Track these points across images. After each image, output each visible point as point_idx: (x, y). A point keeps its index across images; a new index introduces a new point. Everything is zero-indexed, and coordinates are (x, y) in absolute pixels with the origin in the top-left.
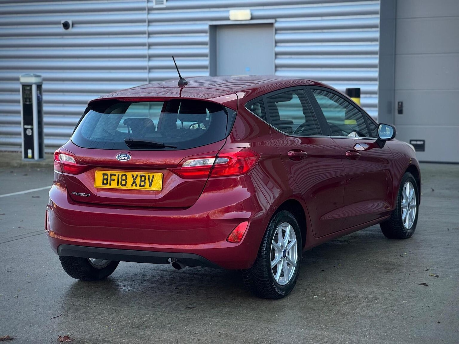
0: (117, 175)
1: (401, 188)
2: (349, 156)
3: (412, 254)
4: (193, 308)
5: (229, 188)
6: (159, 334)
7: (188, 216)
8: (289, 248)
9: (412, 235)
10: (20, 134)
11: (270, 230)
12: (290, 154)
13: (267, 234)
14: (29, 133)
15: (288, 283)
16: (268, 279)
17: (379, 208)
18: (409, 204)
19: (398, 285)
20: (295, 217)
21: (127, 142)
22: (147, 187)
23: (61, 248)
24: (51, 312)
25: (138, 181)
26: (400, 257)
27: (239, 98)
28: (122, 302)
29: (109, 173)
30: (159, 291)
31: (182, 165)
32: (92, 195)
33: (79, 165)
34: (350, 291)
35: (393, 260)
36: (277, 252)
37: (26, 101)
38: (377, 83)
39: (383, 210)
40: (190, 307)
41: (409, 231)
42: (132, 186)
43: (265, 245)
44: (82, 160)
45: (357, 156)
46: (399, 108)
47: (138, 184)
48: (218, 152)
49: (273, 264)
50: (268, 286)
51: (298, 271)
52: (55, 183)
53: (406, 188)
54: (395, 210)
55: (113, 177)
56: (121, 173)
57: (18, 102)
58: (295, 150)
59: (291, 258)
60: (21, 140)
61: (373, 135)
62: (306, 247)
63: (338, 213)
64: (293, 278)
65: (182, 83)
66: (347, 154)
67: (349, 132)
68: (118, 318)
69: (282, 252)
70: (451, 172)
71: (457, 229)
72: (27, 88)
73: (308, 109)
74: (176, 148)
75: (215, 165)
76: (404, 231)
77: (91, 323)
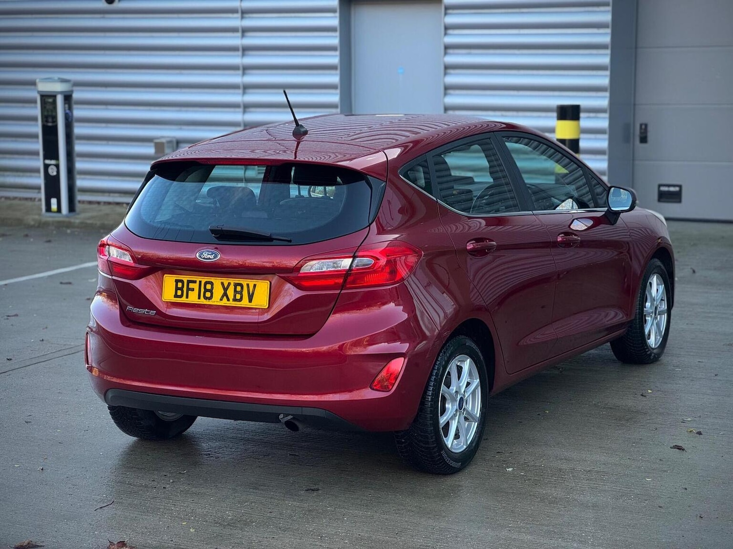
0: (198, 282)
1: (645, 285)
2: (562, 242)
3: (661, 391)
4: (318, 490)
5: (374, 306)
6: (266, 538)
7: (309, 349)
8: (468, 394)
9: (660, 357)
10: (37, 171)
11: (439, 369)
12: (470, 246)
13: (432, 375)
14: (52, 171)
15: (466, 449)
16: (435, 445)
17: (609, 318)
18: (656, 308)
19: (638, 449)
20: (477, 345)
21: (213, 231)
22: (245, 303)
23: (110, 395)
24: (97, 498)
25: (231, 292)
26: (641, 397)
27: (389, 159)
28: (206, 479)
29: (185, 279)
30: (265, 460)
31: (300, 268)
32: (159, 312)
33: (137, 265)
34: (562, 459)
35: (629, 402)
36: (450, 401)
37: (47, 121)
38: (607, 94)
39: (617, 320)
40: (313, 488)
41: (655, 351)
42: (221, 300)
43: (430, 393)
44: (142, 257)
45: (575, 242)
46: (641, 133)
47: (231, 297)
48: (357, 249)
49: (443, 421)
50: (435, 455)
51: (482, 428)
52: (100, 293)
53: (651, 284)
54: (635, 319)
55: (191, 285)
56: (204, 280)
57: (34, 119)
58: (478, 240)
59: (470, 409)
60: (39, 180)
61: (601, 202)
62: (494, 389)
63: (546, 333)
64: (474, 440)
65: (299, 133)
66: (559, 239)
67: (563, 199)
68: (202, 509)
69: (456, 401)
70: (723, 237)
71: (731, 344)
72: (48, 100)
73: (498, 172)
74: (290, 241)
75: (352, 270)
76: (648, 351)
77: (160, 518)
